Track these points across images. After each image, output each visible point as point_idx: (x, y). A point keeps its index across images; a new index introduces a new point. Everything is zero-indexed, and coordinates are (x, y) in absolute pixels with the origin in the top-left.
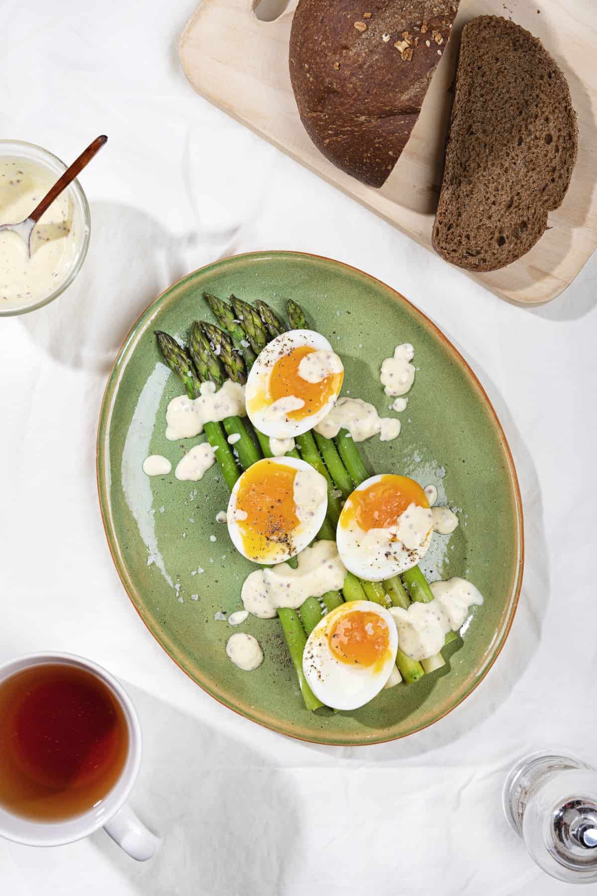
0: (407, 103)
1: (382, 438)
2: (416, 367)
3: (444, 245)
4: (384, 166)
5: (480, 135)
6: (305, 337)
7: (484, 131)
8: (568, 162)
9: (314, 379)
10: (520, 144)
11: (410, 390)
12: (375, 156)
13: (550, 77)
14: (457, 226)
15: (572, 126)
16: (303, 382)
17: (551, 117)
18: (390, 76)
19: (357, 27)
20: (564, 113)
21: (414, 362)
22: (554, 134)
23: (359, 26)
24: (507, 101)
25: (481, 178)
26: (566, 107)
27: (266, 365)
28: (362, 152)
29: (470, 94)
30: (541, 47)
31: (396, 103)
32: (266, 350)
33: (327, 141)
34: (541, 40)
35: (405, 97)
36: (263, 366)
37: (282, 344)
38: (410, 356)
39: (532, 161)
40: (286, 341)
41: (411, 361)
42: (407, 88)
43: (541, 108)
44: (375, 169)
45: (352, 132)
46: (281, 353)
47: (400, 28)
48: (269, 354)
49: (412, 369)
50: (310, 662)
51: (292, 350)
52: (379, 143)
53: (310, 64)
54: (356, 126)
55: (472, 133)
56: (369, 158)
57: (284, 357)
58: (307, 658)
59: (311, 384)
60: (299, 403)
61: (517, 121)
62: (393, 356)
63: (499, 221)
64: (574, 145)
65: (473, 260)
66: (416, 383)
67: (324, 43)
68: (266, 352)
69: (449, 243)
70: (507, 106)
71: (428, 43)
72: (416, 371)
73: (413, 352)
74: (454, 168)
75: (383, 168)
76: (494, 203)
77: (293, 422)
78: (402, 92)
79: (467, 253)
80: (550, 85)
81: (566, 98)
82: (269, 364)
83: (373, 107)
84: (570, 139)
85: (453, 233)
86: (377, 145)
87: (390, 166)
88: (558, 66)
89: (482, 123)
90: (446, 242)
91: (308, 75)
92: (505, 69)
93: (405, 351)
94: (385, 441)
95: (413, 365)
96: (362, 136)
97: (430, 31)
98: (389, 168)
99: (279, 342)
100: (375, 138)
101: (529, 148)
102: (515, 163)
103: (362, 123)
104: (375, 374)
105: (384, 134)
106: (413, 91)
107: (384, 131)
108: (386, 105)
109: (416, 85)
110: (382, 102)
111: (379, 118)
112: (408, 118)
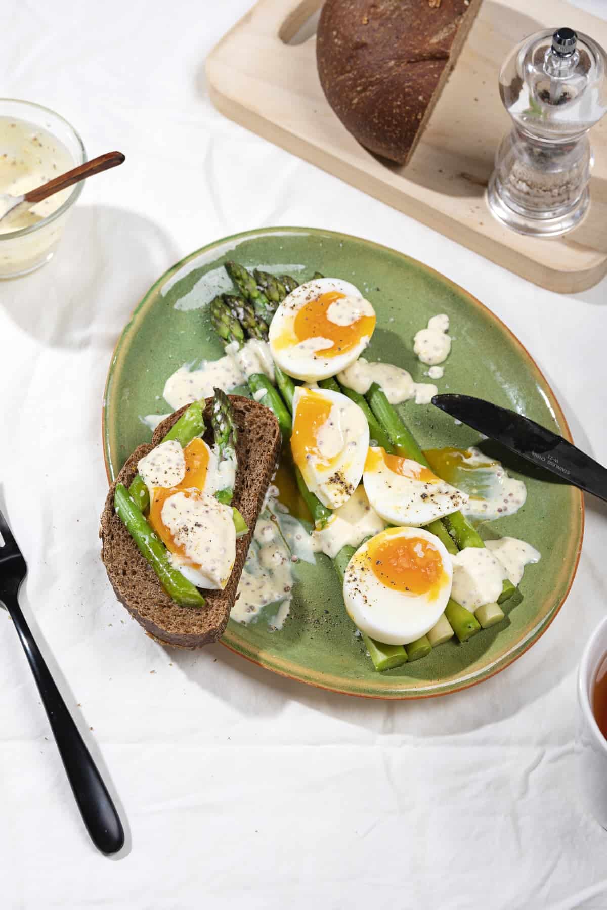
0: (436, 47)
1: (418, 402)
2: (451, 337)
4: (414, 115)
6: (333, 284)
9: (344, 322)
11: (447, 359)
12: (405, 103)
16: (333, 325)
18: (418, 22)
21: (449, 333)
27: (292, 308)
31: (425, 46)
32: (292, 295)
35: (434, 40)
36: (288, 310)
37: (308, 290)
38: (446, 326)
40: (313, 288)
41: (446, 332)
42: (436, 32)
44: (404, 119)
45: (382, 80)
46: (308, 298)
48: (295, 299)
49: (448, 339)
50: (353, 585)
51: (319, 296)
52: (409, 87)
54: (385, 72)
56: (399, 106)
57: (312, 302)
58: (349, 582)
59: (341, 327)
60: (328, 343)
62: (426, 327)
66: (452, 353)
68: (291, 297)
72: (452, 341)
73: (448, 322)
75: (413, 118)
77: (322, 360)
78: (431, 36)
82: (295, 308)
83: (402, 50)
86: (406, 90)
87: (420, 114)
93: (439, 322)
94: (421, 405)
95: (449, 335)
96: (392, 82)
98: (419, 117)
99: (306, 288)
100: (404, 83)
103: (391, 68)
104: (408, 344)
105: (414, 77)
106: (442, 35)
107: (413, 74)
108: (415, 48)
109: (445, 30)
110: (411, 45)
111: (409, 62)
112: (437, 63)
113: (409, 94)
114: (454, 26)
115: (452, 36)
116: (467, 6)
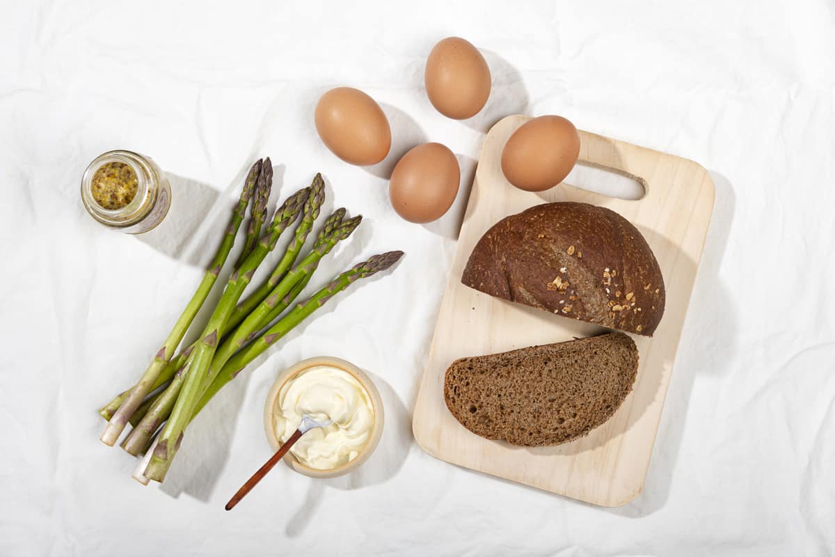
0: (517, 292)
3: (456, 367)
5: (546, 369)
7: (550, 371)
8: (550, 440)
10: (550, 401)
12: (479, 274)
13: (607, 407)
14: (473, 373)
15: (576, 435)
17: (577, 417)
18: (535, 276)
19: (570, 249)
20: (584, 426)
22: (565, 424)
23: (571, 250)
24: (578, 381)
25: (515, 380)
26: (588, 426)
28: (481, 264)
29: (574, 352)
30: (627, 393)
31: (517, 283)
33: (490, 237)
34: (632, 392)
35: (522, 289)
39: (540, 413)
42: (527, 290)
43: (581, 407)
45: (495, 253)
47: (572, 280)
52: (488, 274)
53: (543, 217)
54: (498, 256)
55: (546, 363)
56: (478, 269)
61: (567, 393)
63: (488, 404)
64: (561, 441)
65: (451, 394)
67: (558, 225)
69: (458, 372)
70: (575, 382)
71: (562, 302)
74: (515, 357)
75: (472, 281)
76: (499, 396)
78: (525, 287)
79: (456, 387)
80: (601, 409)
81: (594, 424)
83: (513, 266)
84: (566, 437)
85: (467, 372)
88: (617, 411)
89: (556, 368)
90: (458, 369)
91: (535, 217)
92: (602, 372)
96: (492, 261)
97: (571, 302)
98: (472, 285)
100: (491, 270)
101: (549, 409)
102: (534, 402)
105: (494, 277)
106: (527, 295)
107: (496, 276)
108: (514, 276)
109: (531, 297)
110: (516, 272)
111: (506, 272)
112: (508, 293)
113: (484, 275)
114: (535, 303)
115: (528, 304)
116: (553, 312)
